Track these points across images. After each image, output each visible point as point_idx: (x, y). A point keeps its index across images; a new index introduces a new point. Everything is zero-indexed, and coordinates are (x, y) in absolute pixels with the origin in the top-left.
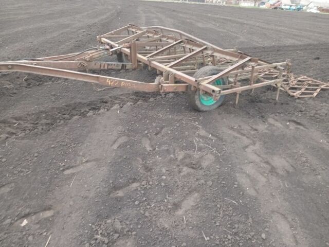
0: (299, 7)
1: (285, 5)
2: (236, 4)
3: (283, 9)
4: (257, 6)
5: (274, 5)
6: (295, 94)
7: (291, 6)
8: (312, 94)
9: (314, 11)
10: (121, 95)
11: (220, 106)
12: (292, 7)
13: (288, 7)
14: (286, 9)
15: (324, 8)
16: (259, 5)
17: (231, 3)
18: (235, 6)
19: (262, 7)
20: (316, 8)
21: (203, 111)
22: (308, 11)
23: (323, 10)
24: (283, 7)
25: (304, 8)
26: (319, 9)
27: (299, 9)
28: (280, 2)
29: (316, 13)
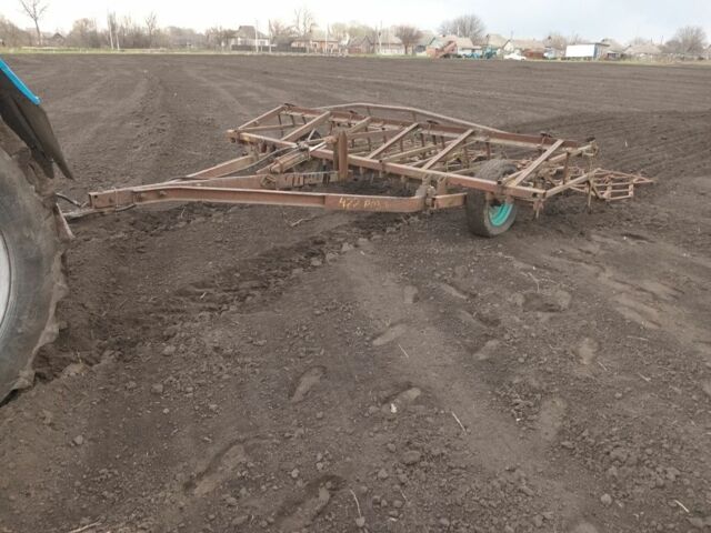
0: (488, 51)
1: (463, 49)
2: (368, 53)
3: (460, 57)
4: (410, 53)
5: (442, 50)
6: (604, 196)
7: (473, 50)
8: (627, 193)
9: (516, 56)
10: (336, 228)
11: (512, 226)
12: (477, 52)
13: (468, 53)
14: (466, 56)
15: (534, 50)
16: (414, 52)
17: (359, 51)
18: (368, 56)
19: (419, 55)
20: (518, 51)
21: (493, 236)
22: (507, 57)
23: (531, 55)
24: (461, 53)
25: (498, 52)
26: (524, 52)
27: (489, 55)
28: (452, 45)
29: (522, 61)
